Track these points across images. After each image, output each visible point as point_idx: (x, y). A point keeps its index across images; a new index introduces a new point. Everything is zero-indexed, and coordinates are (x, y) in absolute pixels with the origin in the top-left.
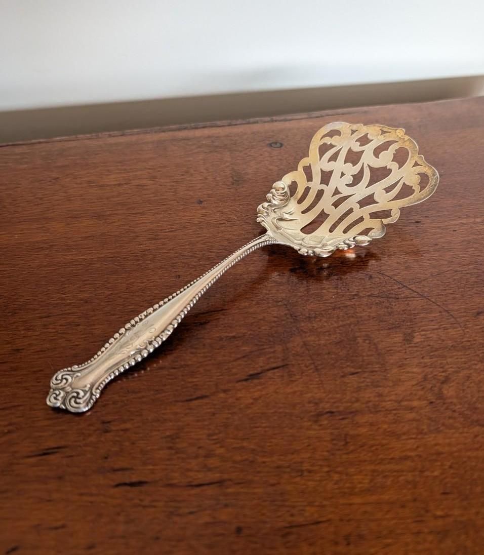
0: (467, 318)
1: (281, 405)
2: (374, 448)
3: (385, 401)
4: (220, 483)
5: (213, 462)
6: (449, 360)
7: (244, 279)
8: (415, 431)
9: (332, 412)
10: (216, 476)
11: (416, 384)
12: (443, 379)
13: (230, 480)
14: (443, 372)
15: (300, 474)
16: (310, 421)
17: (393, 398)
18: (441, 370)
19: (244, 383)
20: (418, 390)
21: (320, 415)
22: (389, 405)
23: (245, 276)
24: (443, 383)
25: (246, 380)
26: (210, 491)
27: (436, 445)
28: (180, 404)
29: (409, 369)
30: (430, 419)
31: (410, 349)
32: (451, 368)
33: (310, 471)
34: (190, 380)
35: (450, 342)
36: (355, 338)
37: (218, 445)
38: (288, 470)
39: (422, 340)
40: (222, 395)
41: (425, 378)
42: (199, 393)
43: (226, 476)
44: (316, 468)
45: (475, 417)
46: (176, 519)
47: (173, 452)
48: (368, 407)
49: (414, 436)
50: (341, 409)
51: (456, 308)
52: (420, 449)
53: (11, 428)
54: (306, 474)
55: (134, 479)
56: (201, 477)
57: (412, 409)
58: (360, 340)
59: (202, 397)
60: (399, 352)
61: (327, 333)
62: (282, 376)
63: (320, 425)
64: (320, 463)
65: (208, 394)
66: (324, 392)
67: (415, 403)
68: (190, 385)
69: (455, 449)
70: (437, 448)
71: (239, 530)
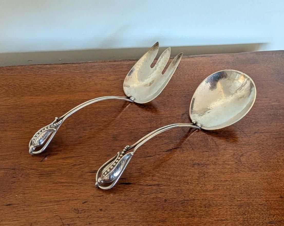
0: (251, 134)
1: (180, 161)
2: (215, 177)
3: (219, 161)
4: (158, 185)
5: (155, 178)
6: (243, 149)
7: (164, 116)
8: (230, 172)
9: (199, 164)
10: (157, 183)
11: (231, 156)
12: (241, 155)
13: (162, 184)
14: (241, 152)
15: (187, 184)
16: (190, 166)
17: (222, 160)
18: (240, 152)
19: (166, 152)
20: (231, 158)
21: (194, 164)
22: (220, 163)
23: (165, 115)
24: (241, 156)
25: (166, 151)
26: (155, 188)
27: (238, 177)
28: (142, 158)
29: (228, 151)
30: (236, 168)
31: (228, 144)
32: (244, 151)
33: (191, 183)
34: (146, 150)
35: (244, 142)
36: (207, 139)
37: (157, 173)
38: (183, 182)
39: (233, 141)
40: (158, 156)
41: (234, 154)
42: (149, 155)
43: (160, 183)
44: (193, 182)
45: (253, 168)
46: (143, 196)
47: (141, 174)
48: (212, 163)
49: (230, 174)
50: (202, 163)
51: (246, 130)
52: (232, 178)
53: (80, 163)
54: (189, 184)
55: (127, 182)
56: (151, 183)
57: (229, 165)
58: (209, 140)
59: (150, 156)
60: (224, 145)
61: (197, 137)
62: (180, 151)
63: (195, 168)
64: (195, 180)
65: (152, 155)
66: (196, 157)
67: (230, 163)
68: (146, 152)
69: (245, 179)
70: (238, 178)
71: (166, 200)
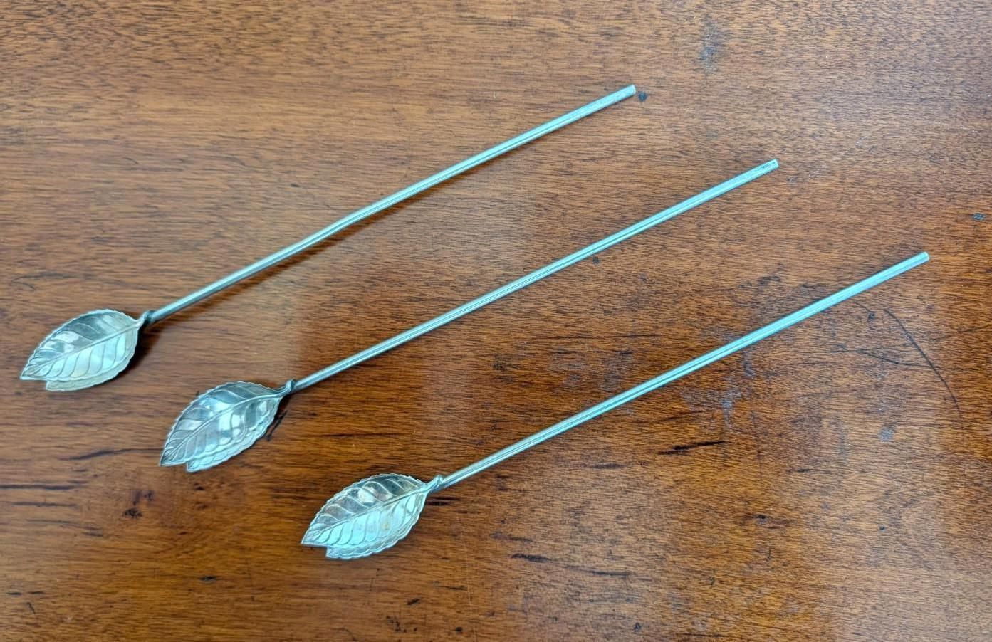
0: (977, 416)
1: (706, 496)
2: (797, 570)
3: (828, 515)
4: (625, 575)
5: (620, 550)
6: (927, 475)
7: (690, 283)
8: (851, 559)
9: (763, 517)
10: (621, 567)
11: (872, 501)
12: (909, 500)
13: (635, 574)
14: (912, 490)
15: (710, 582)
16: (734, 522)
17: (840, 513)
18: (911, 487)
19: (667, 457)
20: (873, 509)
21: (749, 516)
22: (831, 521)
23: (693, 278)
24: (905, 505)
25: (669, 453)
26: (613, 582)
27: (868, 580)
28: (588, 469)
29: (872, 478)
30: (873, 548)
31: (884, 448)
32: (925, 486)
33: (721, 582)
34: (602, 439)
35: (939, 449)
36: (820, 418)
37: (627, 532)
38: (699, 576)
39: (904, 438)
40: (639, 468)
41: (887, 494)
42: (611, 460)
43: (631, 569)
44: (729, 579)
45: (926, 556)
46: (575, 604)
47: (577, 529)
48: (807, 519)
49: (847, 565)
50: (775, 515)
51: (970, 395)
52: (849, 582)
54: (717, 583)
55: (534, 552)
56: (604, 564)
57: (856, 531)
58: (825, 422)
59: (615, 466)
60: (868, 450)
61: (785, 404)
62: (715, 457)
63: (746, 531)
64: (735, 574)
65: (622, 463)
66: (761, 490)
67: (863, 526)
68: (602, 446)
69: (886, 589)
70: (869, 583)
71: (637, 627)
